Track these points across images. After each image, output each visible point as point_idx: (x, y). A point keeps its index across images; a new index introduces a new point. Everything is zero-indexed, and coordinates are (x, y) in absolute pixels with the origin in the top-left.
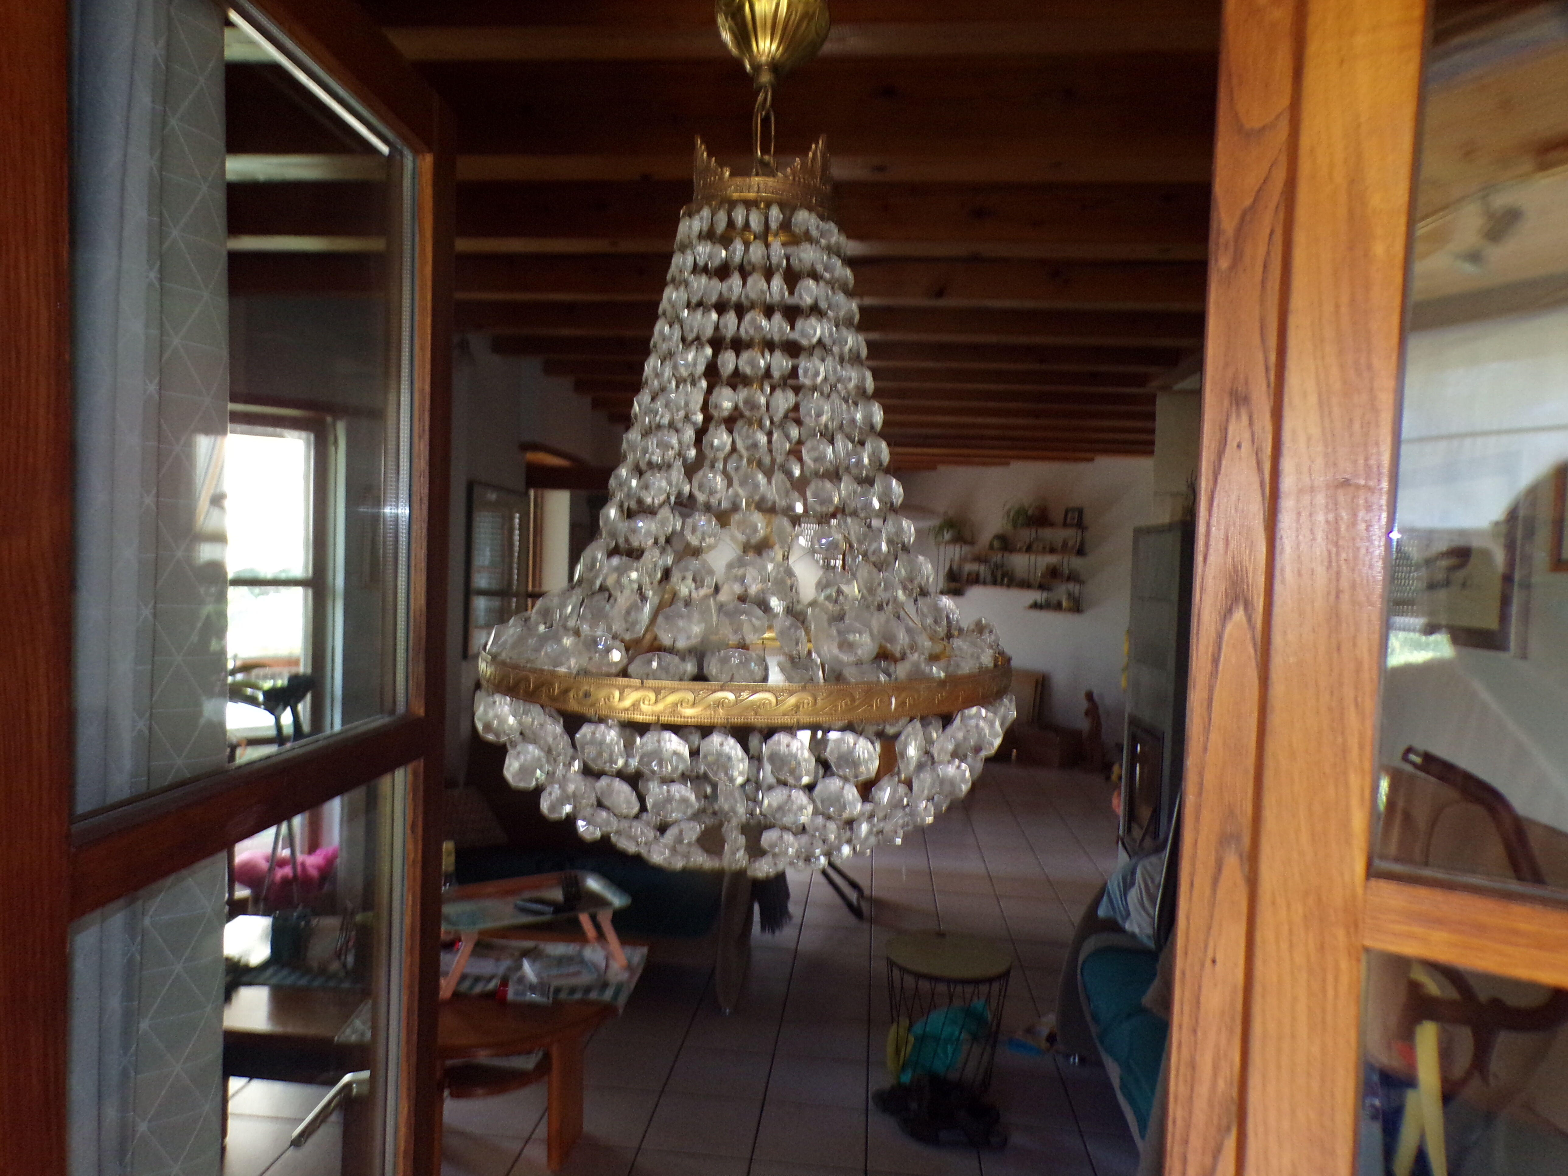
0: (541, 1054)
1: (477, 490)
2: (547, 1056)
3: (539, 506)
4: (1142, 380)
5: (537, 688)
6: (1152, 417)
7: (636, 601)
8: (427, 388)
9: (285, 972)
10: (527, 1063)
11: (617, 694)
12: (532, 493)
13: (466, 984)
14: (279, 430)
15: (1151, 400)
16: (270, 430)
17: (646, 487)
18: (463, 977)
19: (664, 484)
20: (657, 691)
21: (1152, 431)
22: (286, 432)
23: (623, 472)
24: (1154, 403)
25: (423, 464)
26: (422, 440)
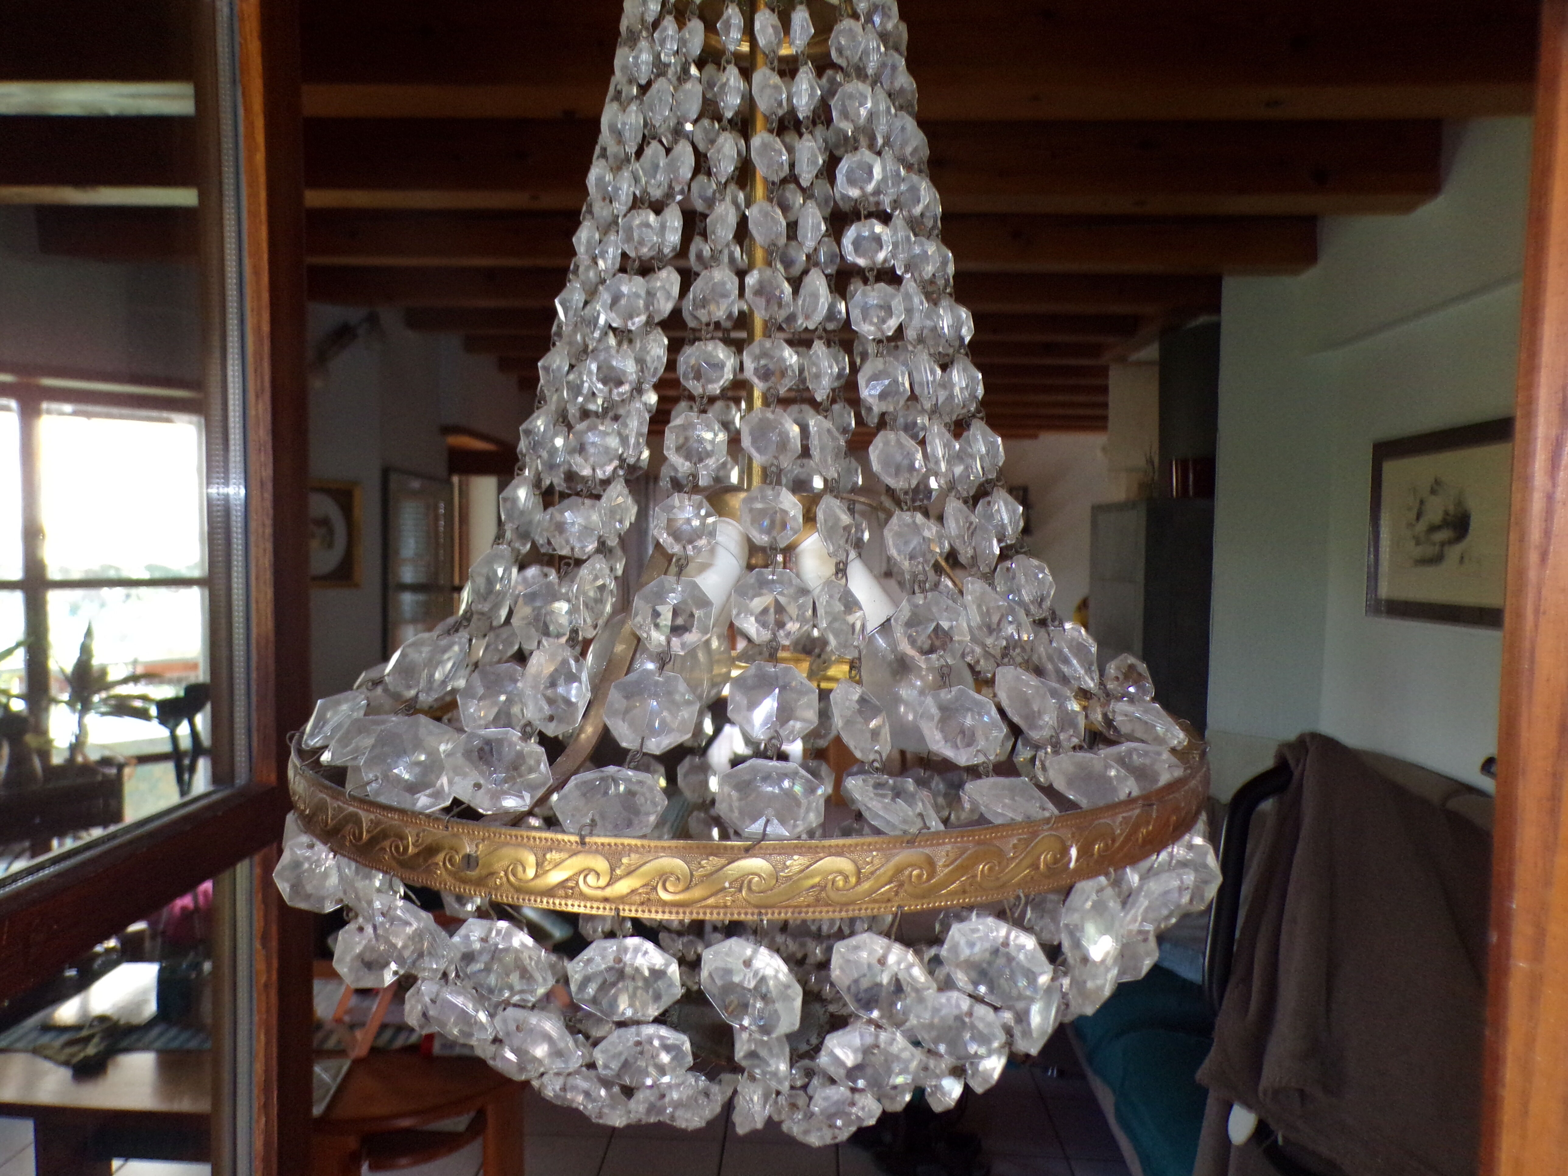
0: (472, 1114)
1: (393, 477)
2: (481, 1113)
3: (464, 494)
4: (1096, 350)
5: (374, 841)
6: (1104, 390)
7: (565, 662)
8: (266, 328)
9: (173, 1032)
10: (459, 1123)
11: (531, 859)
12: (455, 479)
13: (387, 1035)
14: (165, 414)
15: (1103, 372)
16: (155, 414)
17: (581, 449)
18: (384, 1027)
19: (613, 442)
20: (613, 856)
21: (1105, 405)
22: (174, 416)
23: (540, 423)
24: (1106, 376)
25: (263, 433)
26: (260, 401)
